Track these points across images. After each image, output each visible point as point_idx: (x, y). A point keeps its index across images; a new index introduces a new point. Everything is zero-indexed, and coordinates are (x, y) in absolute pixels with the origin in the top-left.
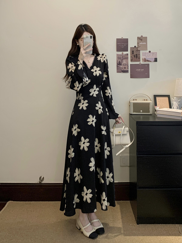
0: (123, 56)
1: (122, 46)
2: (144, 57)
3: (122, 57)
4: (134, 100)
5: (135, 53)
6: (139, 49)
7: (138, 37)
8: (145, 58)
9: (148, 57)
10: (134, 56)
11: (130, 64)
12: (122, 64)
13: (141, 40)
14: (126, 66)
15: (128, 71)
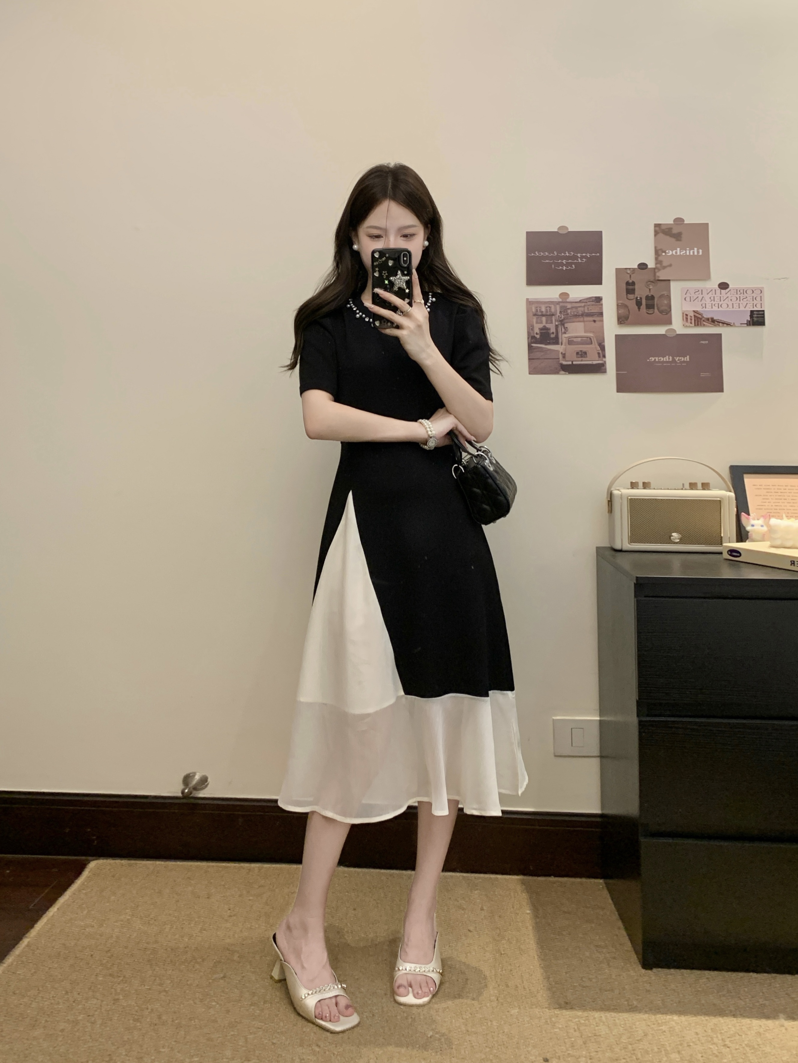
0: (569, 306)
1: (562, 264)
2: (690, 308)
3: (564, 310)
4: (634, 485)
5: (641, 292)
6: (662, 275)
7: (657, 226)
8: (699, 309)
9: (715, 308)
10: (639, 303)
11: (617, 337)
12: (565, 341)
13: (673, 240)
14: (592, 349)
15: (603, 365)
